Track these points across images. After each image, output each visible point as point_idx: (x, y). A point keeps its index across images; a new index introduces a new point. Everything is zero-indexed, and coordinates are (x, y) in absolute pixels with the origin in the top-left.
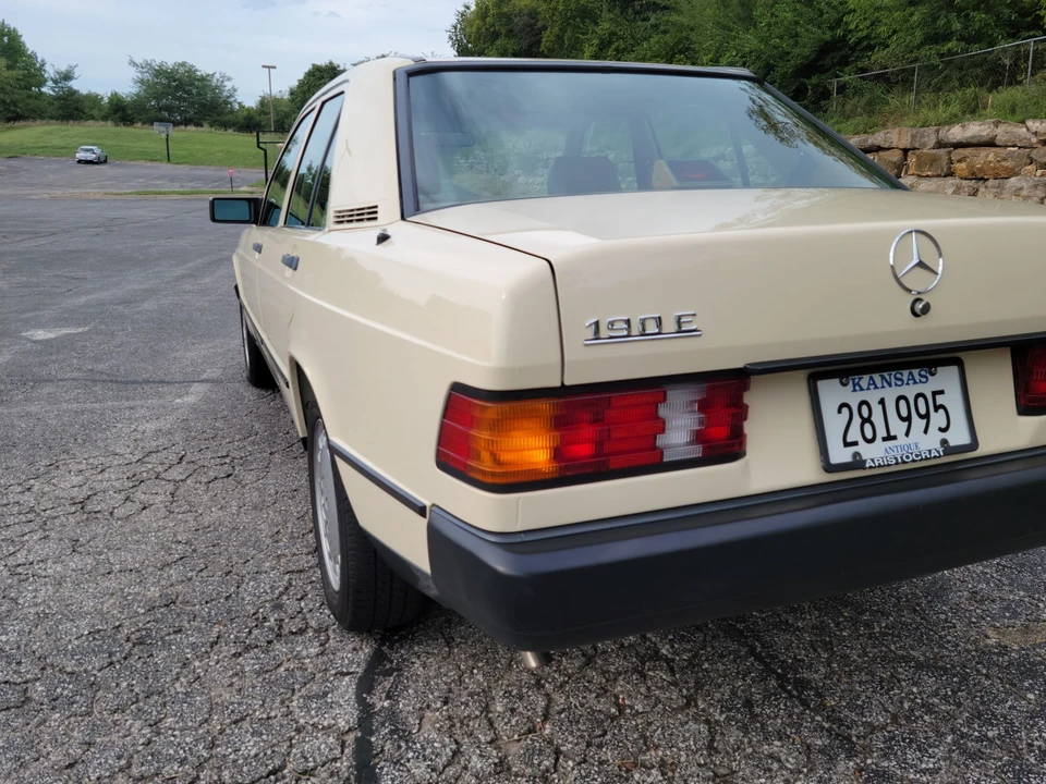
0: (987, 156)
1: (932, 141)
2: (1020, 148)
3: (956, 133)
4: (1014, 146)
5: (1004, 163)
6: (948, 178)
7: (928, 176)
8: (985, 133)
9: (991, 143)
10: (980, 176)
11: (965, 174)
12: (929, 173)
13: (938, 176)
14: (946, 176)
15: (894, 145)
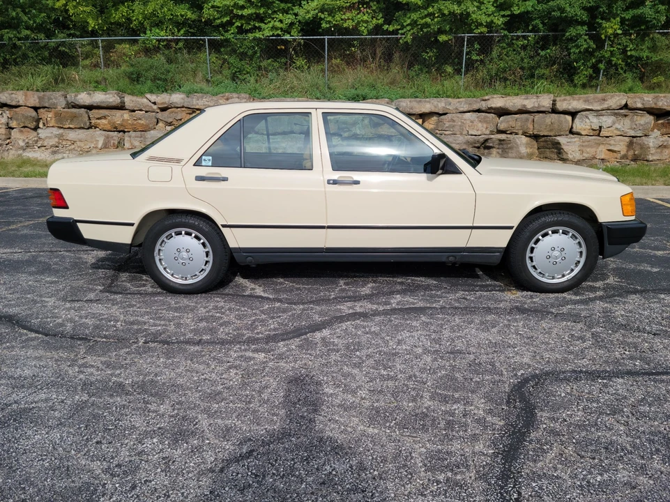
0: (122, 116)
1: (63, 103)
2: (146, 112)
3: (84, 98)
4: (141, 110)
5: (140, 121)
6: (90, 130)
7: (69, 128)
8: (111, 100)
9: (121, 107)
10: (121, 129)
11: (108, 127)
12: (71, 126)
13: (83, 128)
14: (88, 129)
15: (21, 103)
